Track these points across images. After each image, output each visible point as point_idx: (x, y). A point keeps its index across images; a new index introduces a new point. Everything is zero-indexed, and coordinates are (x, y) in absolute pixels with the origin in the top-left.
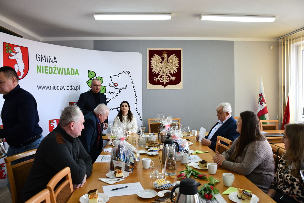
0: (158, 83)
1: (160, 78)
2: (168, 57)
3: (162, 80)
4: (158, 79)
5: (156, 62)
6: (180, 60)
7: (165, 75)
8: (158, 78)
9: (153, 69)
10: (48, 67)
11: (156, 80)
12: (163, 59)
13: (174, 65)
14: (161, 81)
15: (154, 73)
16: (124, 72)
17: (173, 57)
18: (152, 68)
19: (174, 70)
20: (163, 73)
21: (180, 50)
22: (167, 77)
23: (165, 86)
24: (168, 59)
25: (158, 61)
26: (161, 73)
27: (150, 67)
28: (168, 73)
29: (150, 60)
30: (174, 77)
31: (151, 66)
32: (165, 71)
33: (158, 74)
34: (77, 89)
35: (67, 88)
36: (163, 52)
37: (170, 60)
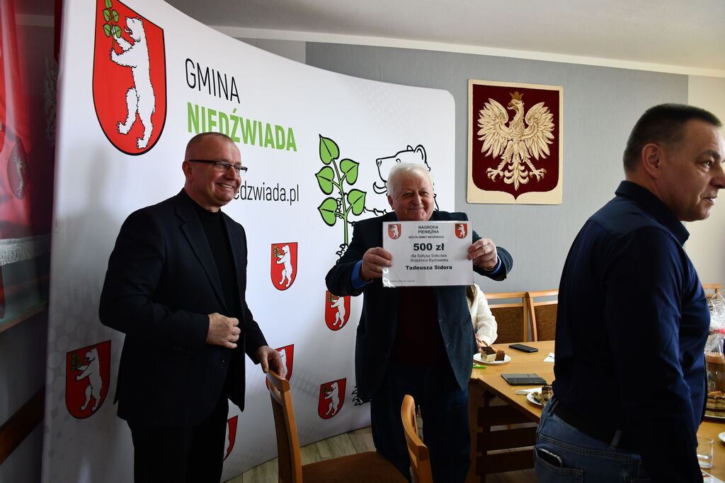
0: (499, 185)
1: (503, 170)
3: (509, 178)
4: (498, 174)
5: (493, 123)
6: (556, 120)
7: (516, 161)
8: (499, 171)
9: (485, 144)
10: (218, 114)
11: (493, 178)
13: (540, 134)
14: (506, 181)
15: (487, 155)
16: (409, 149)
17: (539, 109)
18: (481, 139)
19: (541, 147)
20: (512, 157)
21: (558, 92)
22: (523, 168)
23: (516, 194)
24: (525, 116)
25: (497, 120)
26: (506, 158)
27: (476, 136)
28: (525, 156)
29: (476, 116)
30: (542, 170)
31: (480, 133)
32: (516, 153)
34: (293, 199)
35: (266, 192)
36: (512, 95)
37: (529, 119)
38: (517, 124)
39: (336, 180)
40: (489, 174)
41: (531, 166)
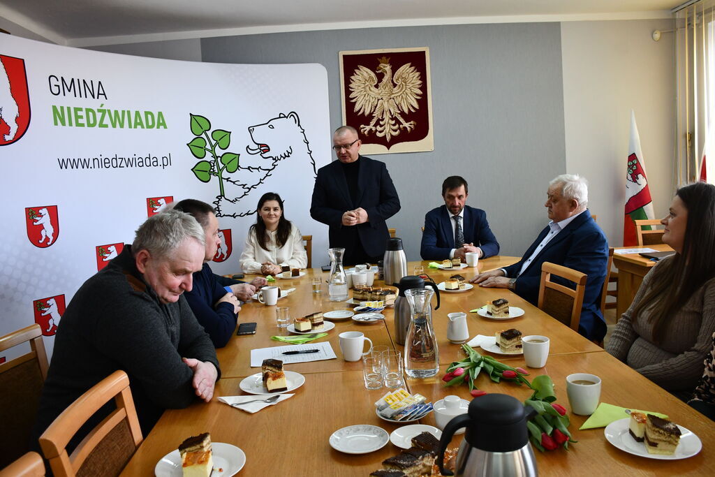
0: (372, 139)
1: (375, 125)
2: (394, 71)
3: (380, 132)
4: (371, 129)
5: (363, 86)
6: (423, 78)
7: (387, 117)
8: (371, 126)
9: (357, 105)
10: (84, 110)
11: (366, 133)
12: (380, 77)
13: (408, 91)
14: (378, 134)
15: (360, 113)
16: (282, 116)
17: (406, 69)
18: (353, 101)
20: (383, 114)
21: (424, 52)
22: (394, 122)
23: (388, 145)
24: (393, 77)
25: (367, 83)
26: (377, 114)
27: (348, 99)
28: (395, 111)
29: (348, 82)
30: (412, 122)
31: (351, 96)
32: (386, 109)
33: (371, 116)
34: (165, 164)
35: (137, 162)
36: (380, 60)
37: (398, 79)
38: (386, 85)
39: (208, 146)
40: (362, 130)
41: (401, 120)
